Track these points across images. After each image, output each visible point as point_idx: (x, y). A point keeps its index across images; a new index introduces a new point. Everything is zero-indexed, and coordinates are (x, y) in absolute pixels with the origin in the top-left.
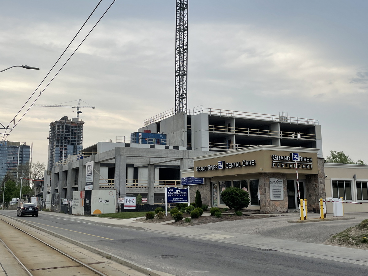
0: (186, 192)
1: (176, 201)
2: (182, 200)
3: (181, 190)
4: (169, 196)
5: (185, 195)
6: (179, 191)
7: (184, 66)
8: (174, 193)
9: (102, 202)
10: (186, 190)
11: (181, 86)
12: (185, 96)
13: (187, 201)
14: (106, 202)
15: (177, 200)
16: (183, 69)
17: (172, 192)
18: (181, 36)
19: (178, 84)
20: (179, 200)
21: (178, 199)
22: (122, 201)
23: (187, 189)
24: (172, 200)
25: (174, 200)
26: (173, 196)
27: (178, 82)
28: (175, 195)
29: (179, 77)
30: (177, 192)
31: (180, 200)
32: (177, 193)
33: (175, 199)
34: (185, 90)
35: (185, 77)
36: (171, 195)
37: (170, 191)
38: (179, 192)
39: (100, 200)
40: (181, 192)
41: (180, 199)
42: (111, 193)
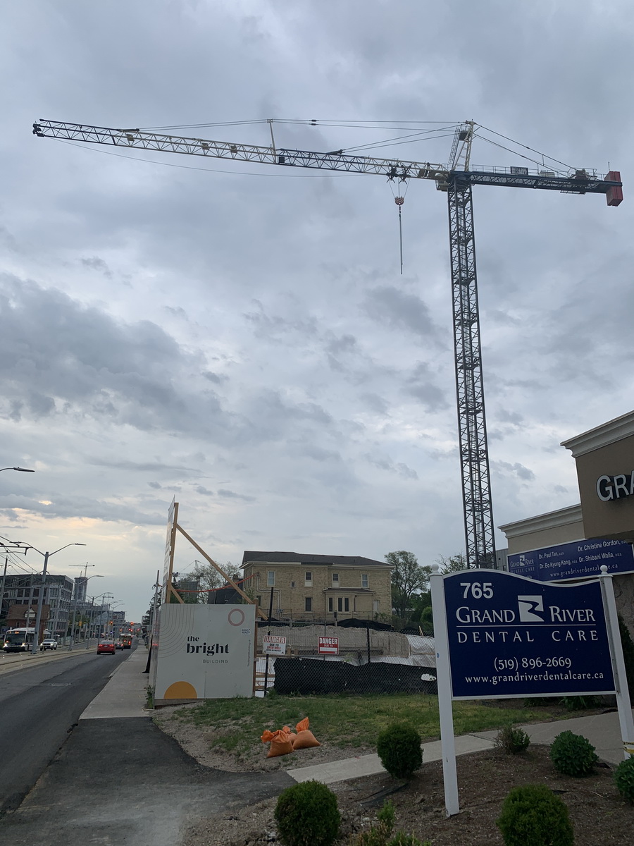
0: (590, 613)
1: (518, 678)
2: (564, 670)
3: (551, 596)
4: (463, 638)
5: (587, 630)
6: (538, 599)
7: (476, 394)
8: (502, 616)
9: (201, 650)
10: (592, 597)
11: (472, 436)
12: (482, 455)
13: (609, 684)
14: (215, 650)
15: (529, 671)
16: (475, 399)
17: (482, 604)
18: (465, 335)
19: (466, 432)
20: (547, 677)
21: (537, 663)
22: (278, 649)
23: (596, 589)
24: (491, 673)
25: (507, 672)
26: (498, 637)
27: (466, 426)
28: (511, 632)
29: (468, 417)
30: (524, 609)
31: (553, 670)
32: (526, 616)
33: (510, 663)
34: (483, 443)
35: (480, 415)
36: (482, 631)
37: (472, 602)
38: (540, 608)
39: (192, 643)
40: (555, 612)
41: (553, 662)
42: (236, 617)
